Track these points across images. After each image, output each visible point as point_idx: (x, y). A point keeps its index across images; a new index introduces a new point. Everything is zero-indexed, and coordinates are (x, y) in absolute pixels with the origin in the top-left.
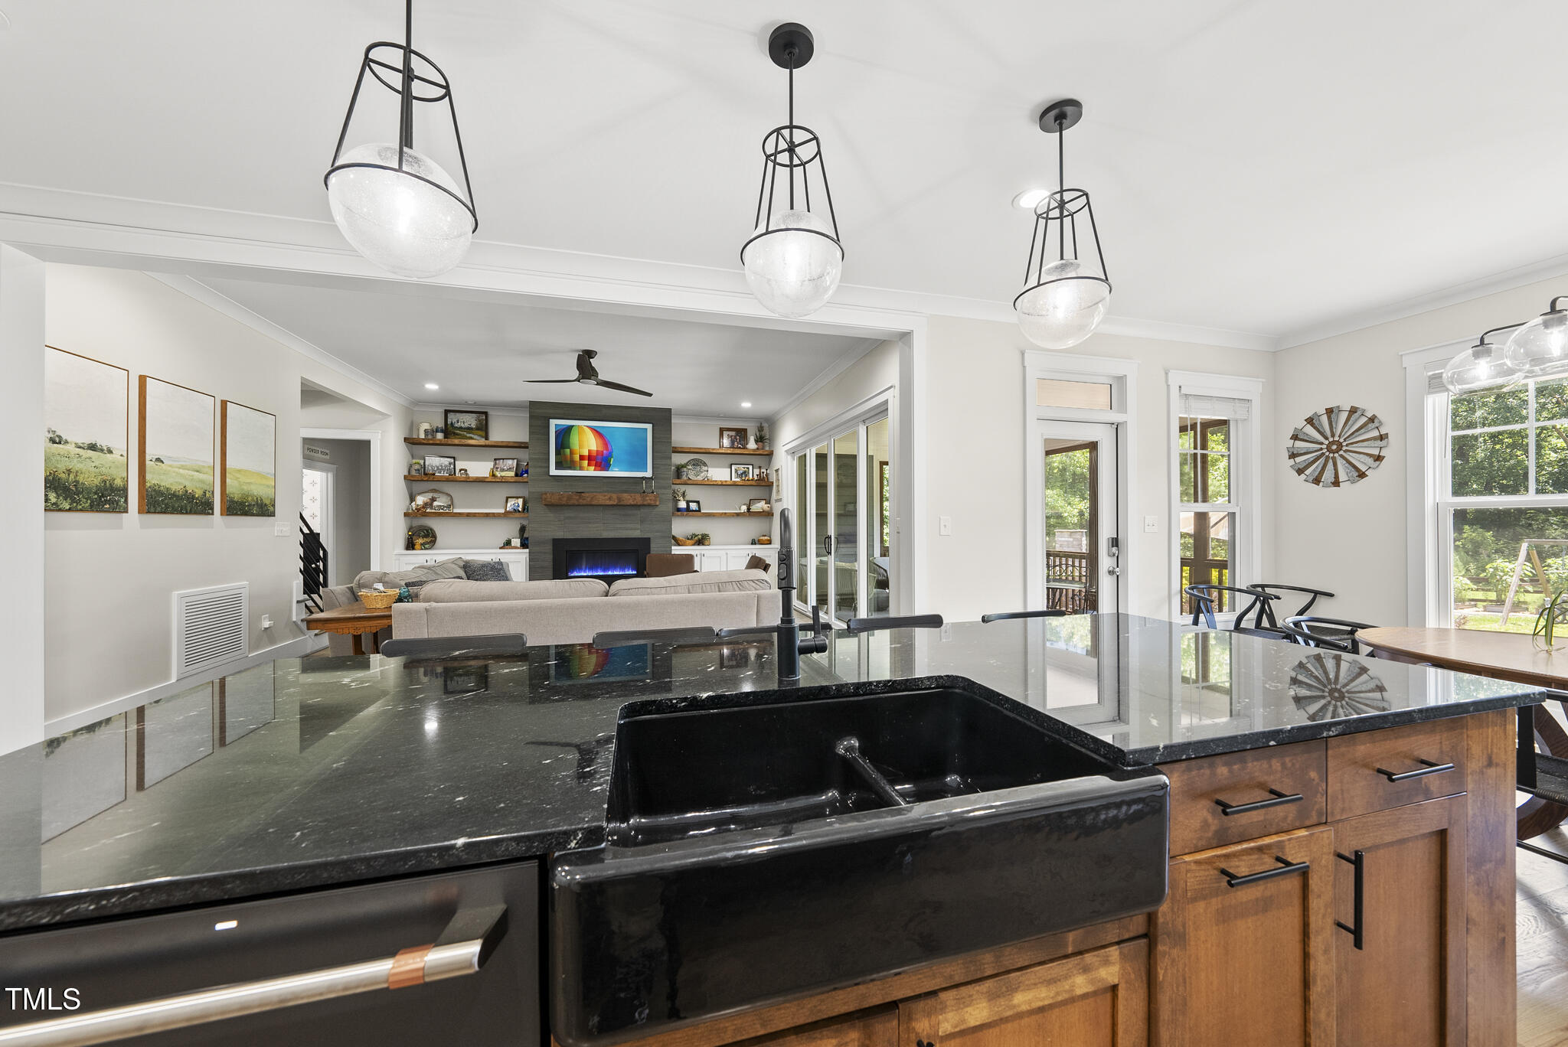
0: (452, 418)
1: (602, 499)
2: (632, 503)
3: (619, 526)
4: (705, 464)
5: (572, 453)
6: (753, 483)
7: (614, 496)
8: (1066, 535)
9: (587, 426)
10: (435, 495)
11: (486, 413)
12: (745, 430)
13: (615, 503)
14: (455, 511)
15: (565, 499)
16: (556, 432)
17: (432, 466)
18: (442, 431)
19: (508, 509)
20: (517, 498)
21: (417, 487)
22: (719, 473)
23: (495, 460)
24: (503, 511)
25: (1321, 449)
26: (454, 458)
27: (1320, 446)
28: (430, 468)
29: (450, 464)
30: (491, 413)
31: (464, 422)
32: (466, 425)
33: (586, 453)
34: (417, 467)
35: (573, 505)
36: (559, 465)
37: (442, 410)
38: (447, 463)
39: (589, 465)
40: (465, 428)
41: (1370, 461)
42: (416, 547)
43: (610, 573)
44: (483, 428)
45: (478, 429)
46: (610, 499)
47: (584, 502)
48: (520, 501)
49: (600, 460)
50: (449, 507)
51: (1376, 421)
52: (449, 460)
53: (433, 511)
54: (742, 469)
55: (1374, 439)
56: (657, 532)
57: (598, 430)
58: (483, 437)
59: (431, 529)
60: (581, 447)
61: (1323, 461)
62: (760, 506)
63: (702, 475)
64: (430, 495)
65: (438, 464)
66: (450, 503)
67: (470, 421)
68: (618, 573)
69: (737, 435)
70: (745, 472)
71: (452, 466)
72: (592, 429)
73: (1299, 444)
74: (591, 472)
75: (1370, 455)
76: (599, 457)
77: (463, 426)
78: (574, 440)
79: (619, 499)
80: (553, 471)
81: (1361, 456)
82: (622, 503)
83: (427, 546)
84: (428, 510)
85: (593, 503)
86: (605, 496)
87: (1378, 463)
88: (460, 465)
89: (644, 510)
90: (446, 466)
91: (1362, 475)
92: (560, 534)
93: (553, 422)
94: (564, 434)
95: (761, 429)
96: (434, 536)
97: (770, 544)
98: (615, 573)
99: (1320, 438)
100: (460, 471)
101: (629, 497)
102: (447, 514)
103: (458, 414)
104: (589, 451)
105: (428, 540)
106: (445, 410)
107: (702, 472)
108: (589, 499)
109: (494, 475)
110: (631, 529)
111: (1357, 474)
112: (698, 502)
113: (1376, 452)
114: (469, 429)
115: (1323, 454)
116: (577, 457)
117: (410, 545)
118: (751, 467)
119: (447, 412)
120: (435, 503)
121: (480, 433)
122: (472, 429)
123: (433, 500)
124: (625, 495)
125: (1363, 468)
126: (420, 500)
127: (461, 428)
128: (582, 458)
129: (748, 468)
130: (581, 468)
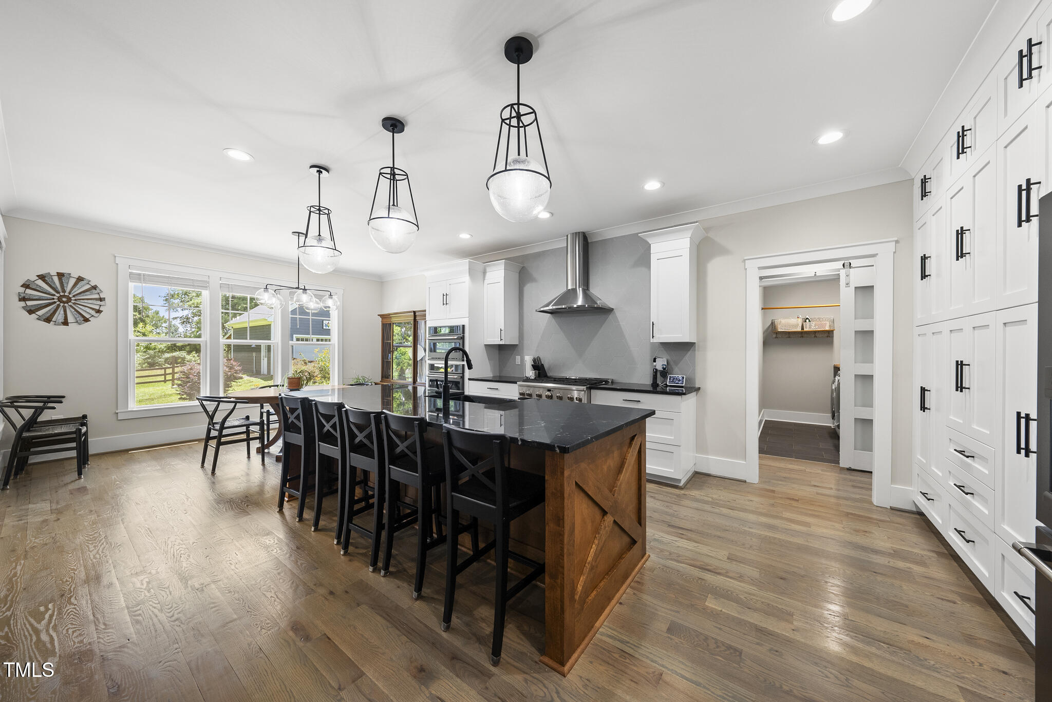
41: (93, 313)
51: (97, 289)
55: (96, 299)
75: (93, 309)
81: (87, 308)
87: (98, 314)
91: (86, 320)
111: (83, 319)
113: (97, 307)
125: (87, 316)
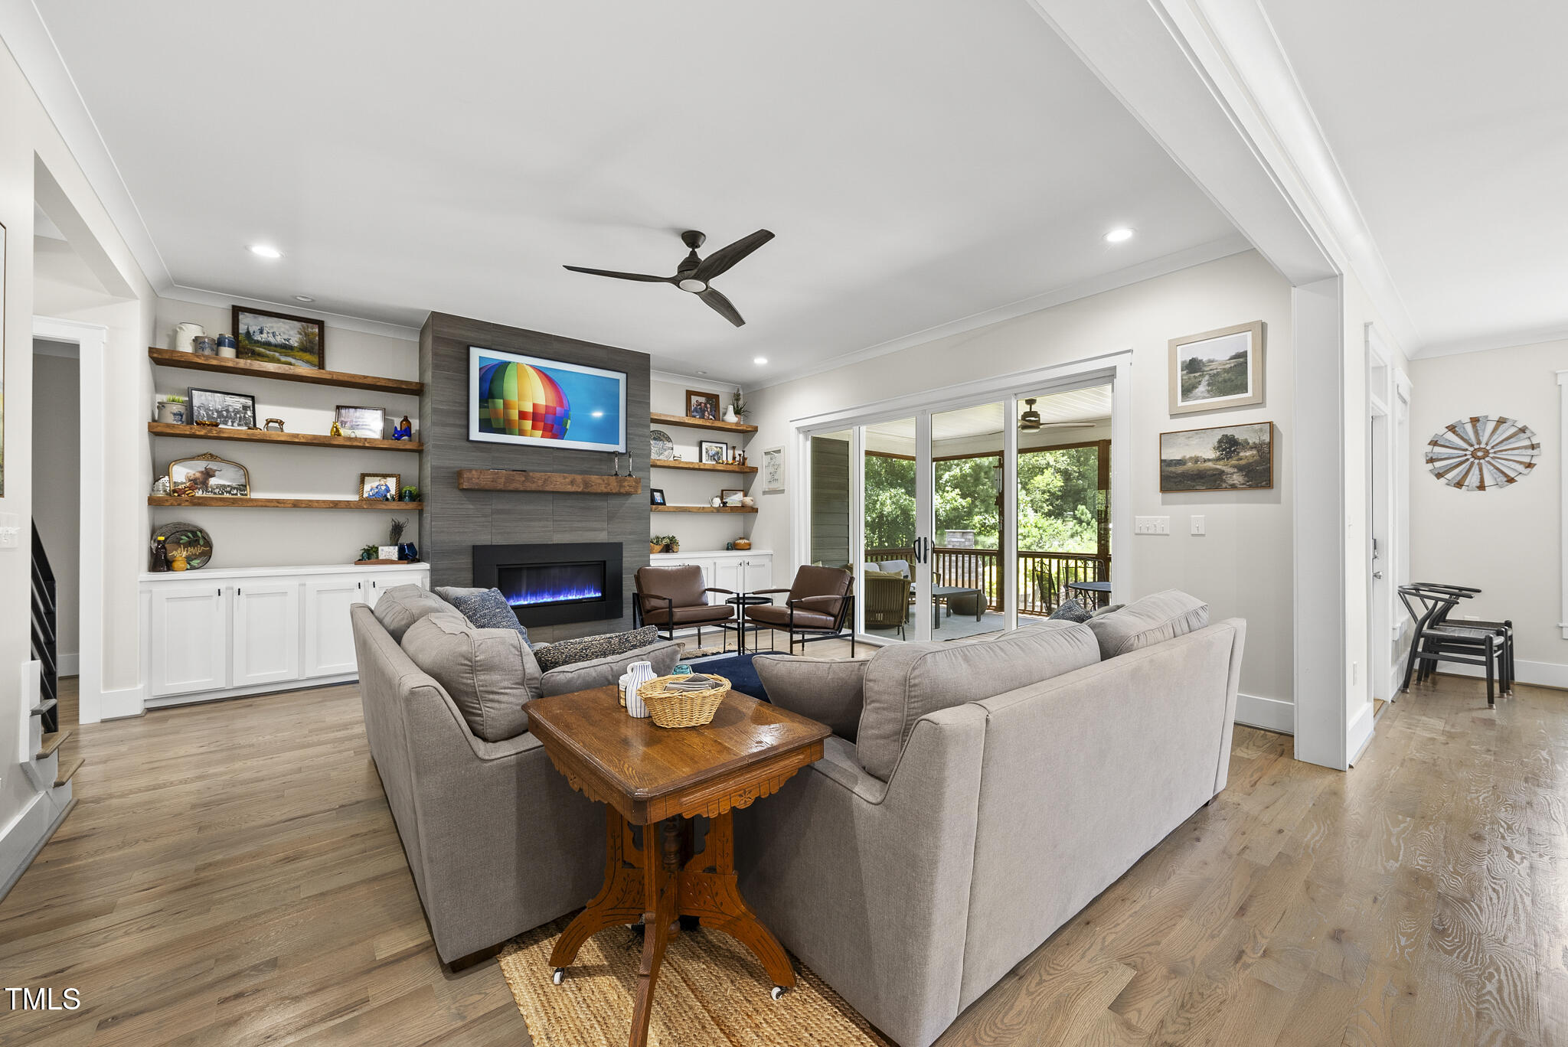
0: (247, 322)
1: (560, 482)
2: (605, 490)
3: (577, 525)
4: (669, 440)
5: (506, 405)
6: (730, 468)
7: (579, 478)
8: (959, 535)
9: (531, 366)
10: (213, 465)
11: (320, 324)
12: (717, 397)
13: (580, 490)
14: (254, 495)
15: (503, 480)
16: (480, 369)
17: (207, 410)
18: (231, 345)
19: (366, 495)
20: (385, 476)
21: (171, 447)
22: (687, 453)
23: (338, 408)
24: (355, 498)
25: (1466, 455)
26: (253, 398)
27: (1465, 453)
28: (202, 412)
29: (245, 408)
30: (332, 324)
31: (274, 335)
32: (279, 340)
33: (529, 409)
34: (176, 408)
35: (516, 491)
36: (486, 426)
37: (227, 305)
38: (238, 406)
39: (534, 427)
40: (276, 346)
42: (176, 565)
43: (562, 598)
44: (315, 348)
45: (304, 349)
46: (572, 483)
47: (533, 487)
48: (392, 483)
49: (552, 422)
50: (242, 488)
52: (243, 400)
53: (210, 495)
54: (713, 448)
56: (630, 534)
57: (548, 373)
58: (315, 366)
59: (201, 531)
60: (521, 397)
61: (1468, 467)
62: (735, 499)
63: (666, 453)
64: (201, 465)
65: (219, 407)
66: (243, 481)
67: (288, 333)
68: (574, 597)
69: (707, 402)
70: (718, 453)
71: (249, 413)
72: (540, 371)
73: (1437, 449)
74: (536, 439)
76: (550, 417)
77: (272, 340)
78: (511, 386)
79: (586, 484)
80: (476, 434)
82: (589, 490)
83: (195, 563)
84: (199, 493)
85: (548, 489)
86: (565, 478)
88: (264, 412)
89: (614, 502)
90: (236, 412)
92: (485, 539)
93: (476, 354)
94: (493, 377)
95: (737, 397)
96: (208, 544)
97: (749, 549)
98: (570, 597)
99: (1465, 446)
100: (268, 422)
101: (601, 481)
102: (237, 500)
103: (262, 319)
104: (534, 405)
105: (198, 550)
106: (234, 307)
107: (665, 450)
108: (540, 482)
109: (337, 433)
110: (595, 530)
112: (661, 492)
114: (285, 348)
115: (1468, 460)
116: (515, 415)
117: (160, 561)
118: (724, 447)
119: (236, 311)
120: (213, 481)
121: (307, 356)
122: (291, 348)
123: (208, 474)
124: (594, 477)
126: (181, 474)
127: (267, 345)
128: (523, 415)
129: (721, 448)
130: (522, 433)
